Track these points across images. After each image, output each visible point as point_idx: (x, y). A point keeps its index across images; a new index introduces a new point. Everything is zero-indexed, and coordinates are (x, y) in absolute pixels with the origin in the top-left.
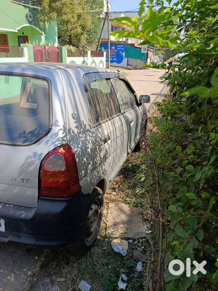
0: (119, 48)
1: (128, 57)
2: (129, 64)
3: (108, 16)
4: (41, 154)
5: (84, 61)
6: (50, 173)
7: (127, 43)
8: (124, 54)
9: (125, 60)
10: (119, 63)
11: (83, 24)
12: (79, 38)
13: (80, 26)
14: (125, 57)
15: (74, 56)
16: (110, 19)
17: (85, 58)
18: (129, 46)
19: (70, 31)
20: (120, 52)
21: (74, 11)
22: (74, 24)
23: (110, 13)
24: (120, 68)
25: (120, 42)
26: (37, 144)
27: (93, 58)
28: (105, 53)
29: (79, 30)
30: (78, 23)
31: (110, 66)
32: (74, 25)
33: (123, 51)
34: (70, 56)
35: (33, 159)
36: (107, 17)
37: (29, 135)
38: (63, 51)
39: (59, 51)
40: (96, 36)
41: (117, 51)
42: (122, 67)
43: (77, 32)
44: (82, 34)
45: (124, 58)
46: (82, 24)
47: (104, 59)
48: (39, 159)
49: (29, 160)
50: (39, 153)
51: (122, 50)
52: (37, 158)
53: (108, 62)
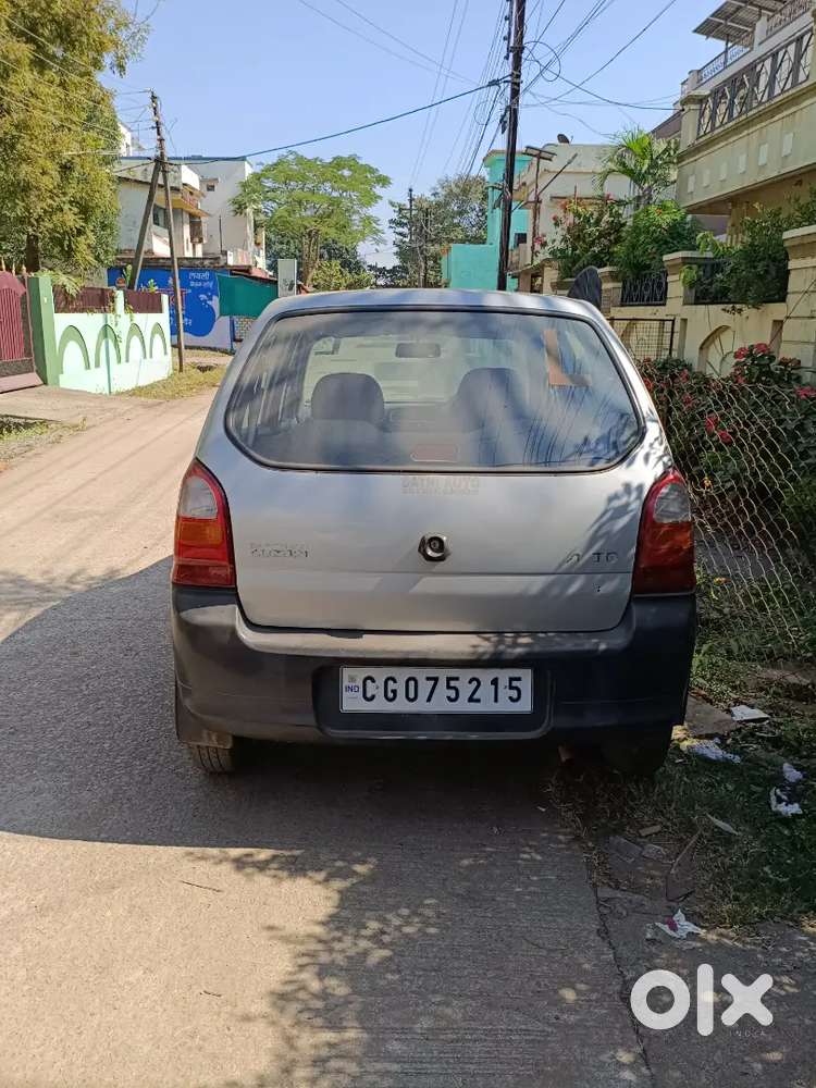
0: (196, 280)
1: (231, 314)
2: (237, 337)
3: (165, 172)
4: (640, 487)
5: (106, 325)
6: (666, 529)
7: (222, 263)
8: (215, 303)
9: (222, 325)
10: (203, 335)
11: (81, 198)
12: (69, 246)
13: (71, 202)
14: (221, 315)
15: (75, 311)
16: (172, 188)
17: (109, 315)
18: (232, 274)
19: (37, 220)
20: (203, 297)
21: (59, 152)
22: (51, 198)
23: (172, 162)
24: (207, 352)
25: (198, 262)
26: (625, 464)
27: (131, 316)
28: (165, 298)
29: (71, 218)
30: (64, 194)
31: (186, 347)
32: (50, 201)
33: (211, 292)
34: (63, 311)
35: (624, 500)
36: (161, 174)
37: (600, 447)
38: (41, 292)
39: (27, 290)
40: (109, 239)
41: (190, 291)
42: (214, 349)
43: (63, 223)
44: (80, 232)
45: (217, 315)
46: (78, 195)
47: (163, 318)
48: (639, 497)
49: (616, 503)
50: (635, 484)
51: (208, 289)
52: (634, 495)
53: (176, 337)
